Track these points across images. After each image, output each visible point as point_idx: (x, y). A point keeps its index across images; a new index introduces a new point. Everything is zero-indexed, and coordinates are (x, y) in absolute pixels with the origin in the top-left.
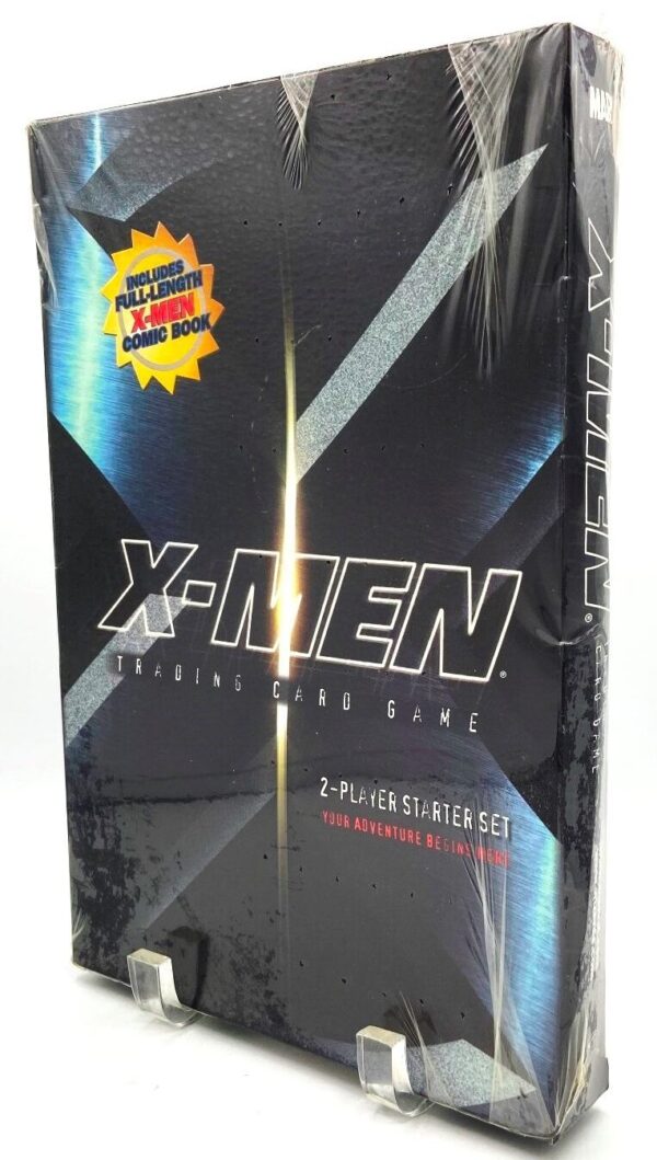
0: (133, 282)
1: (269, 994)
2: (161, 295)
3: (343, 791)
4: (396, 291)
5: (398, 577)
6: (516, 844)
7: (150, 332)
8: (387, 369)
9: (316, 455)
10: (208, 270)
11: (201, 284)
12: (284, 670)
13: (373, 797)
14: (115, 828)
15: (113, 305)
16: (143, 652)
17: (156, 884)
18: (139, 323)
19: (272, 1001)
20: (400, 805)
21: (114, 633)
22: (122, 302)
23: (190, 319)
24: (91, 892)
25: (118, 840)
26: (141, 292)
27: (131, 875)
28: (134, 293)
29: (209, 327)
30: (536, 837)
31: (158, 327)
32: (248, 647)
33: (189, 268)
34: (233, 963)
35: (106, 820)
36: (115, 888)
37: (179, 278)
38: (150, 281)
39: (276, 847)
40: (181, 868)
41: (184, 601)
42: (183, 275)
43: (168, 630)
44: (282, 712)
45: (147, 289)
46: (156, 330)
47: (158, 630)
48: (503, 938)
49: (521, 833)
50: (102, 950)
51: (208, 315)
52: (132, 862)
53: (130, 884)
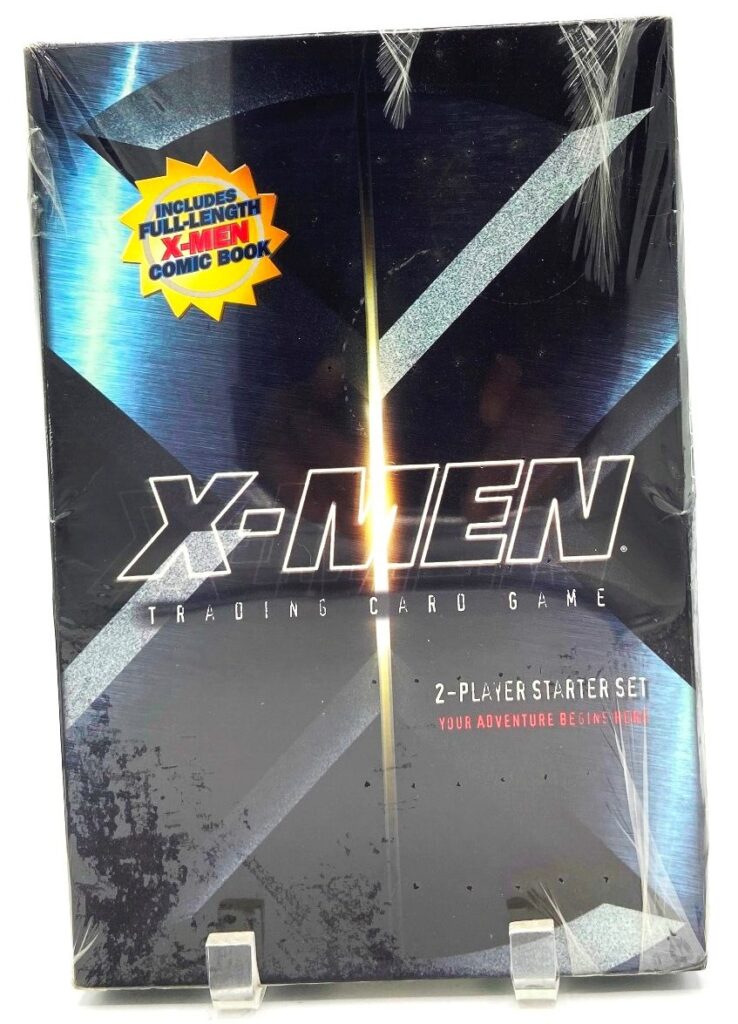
0: (162, 209)
1: (372, 933)
2: (203, 223)
3: (462, 692)
4: (493, 220)
5: (507, 475)
6: (652, 699)
7: (188, 260)
8: (483, 288)
9: (404, 370)
10: (268, 200)
11: (258, 212)
12: (381, 583)
13: (498, 691)
14: (148, 806)
15: (136, 233)
16: (187, 597)
17: (211, 857)
18: (171, 248)
19: (378, 939)
20: (529, 692)
21: (142, 583)
22: (145, 229)
23: (243, 246)
24: (109, 892)
25: (152, 819)
26: (176, 220)
27: (173, 854)
28: (166, 221)
29: (267, 253)
30: (671, 689)
31: (199, 255)
32: (333, 568)
34: (324, 913)
35: (134, 801)
36: (147, 878)
37: (229, 207)
38: (188, 209)
39: (381, 770)
40: (249, 827)
41: (242, 533)
42: (235, 203)
43: (221, 567)
45: (184, 217)
46: (196, 258)
47: (207, 568)
48: (646, 793)
49: (658, 689)
50: (124, 958)
51: (267, 242)
52: (174, 840)
53: (171, 867)
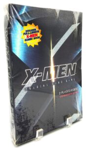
0: (26, 31)
2: (32, 33)
5: (65, 66)
6: (79, 90)
7: (30, 38)
10: (40, 31)
12: (53, 81)
16: (31, 86)
17: (34, 121)
18: (28, 36)
19: (53, 125)
21: (25, 85)
22: (24, 34)
23: (37, 37)
25: (27, 118)
26: (28, 33)
27: (30, 122)
32: (48, 80)
33: (37, 30)
34: (47, 124)
36: (26, 126)
38: (30, 31)
39: (54, 104)
40: (39, 115)
41: (37, 76)
43: (35, 81)
44: (54, 86)
51: (40, 36)
52: (30, 120)
53: (29, 124)
